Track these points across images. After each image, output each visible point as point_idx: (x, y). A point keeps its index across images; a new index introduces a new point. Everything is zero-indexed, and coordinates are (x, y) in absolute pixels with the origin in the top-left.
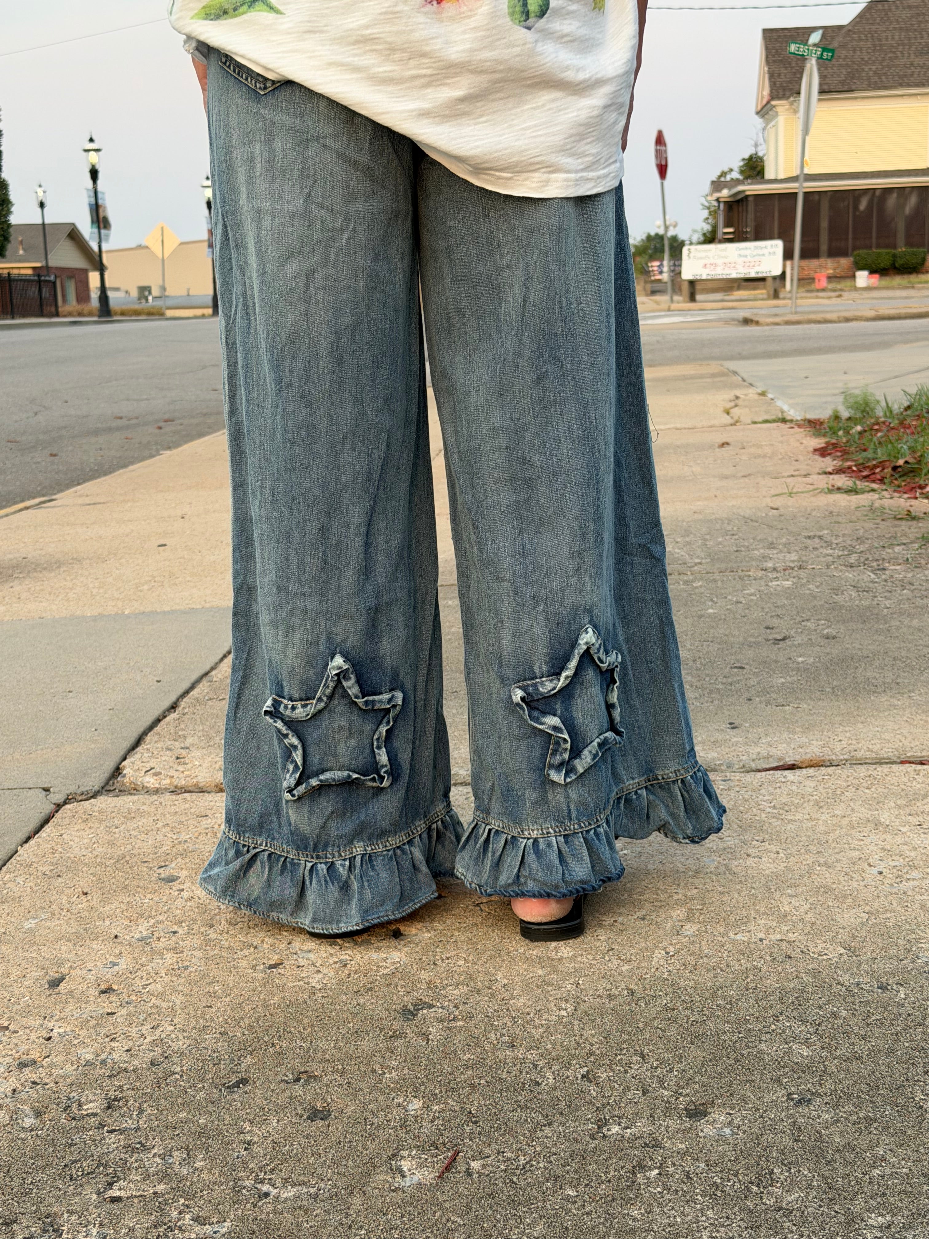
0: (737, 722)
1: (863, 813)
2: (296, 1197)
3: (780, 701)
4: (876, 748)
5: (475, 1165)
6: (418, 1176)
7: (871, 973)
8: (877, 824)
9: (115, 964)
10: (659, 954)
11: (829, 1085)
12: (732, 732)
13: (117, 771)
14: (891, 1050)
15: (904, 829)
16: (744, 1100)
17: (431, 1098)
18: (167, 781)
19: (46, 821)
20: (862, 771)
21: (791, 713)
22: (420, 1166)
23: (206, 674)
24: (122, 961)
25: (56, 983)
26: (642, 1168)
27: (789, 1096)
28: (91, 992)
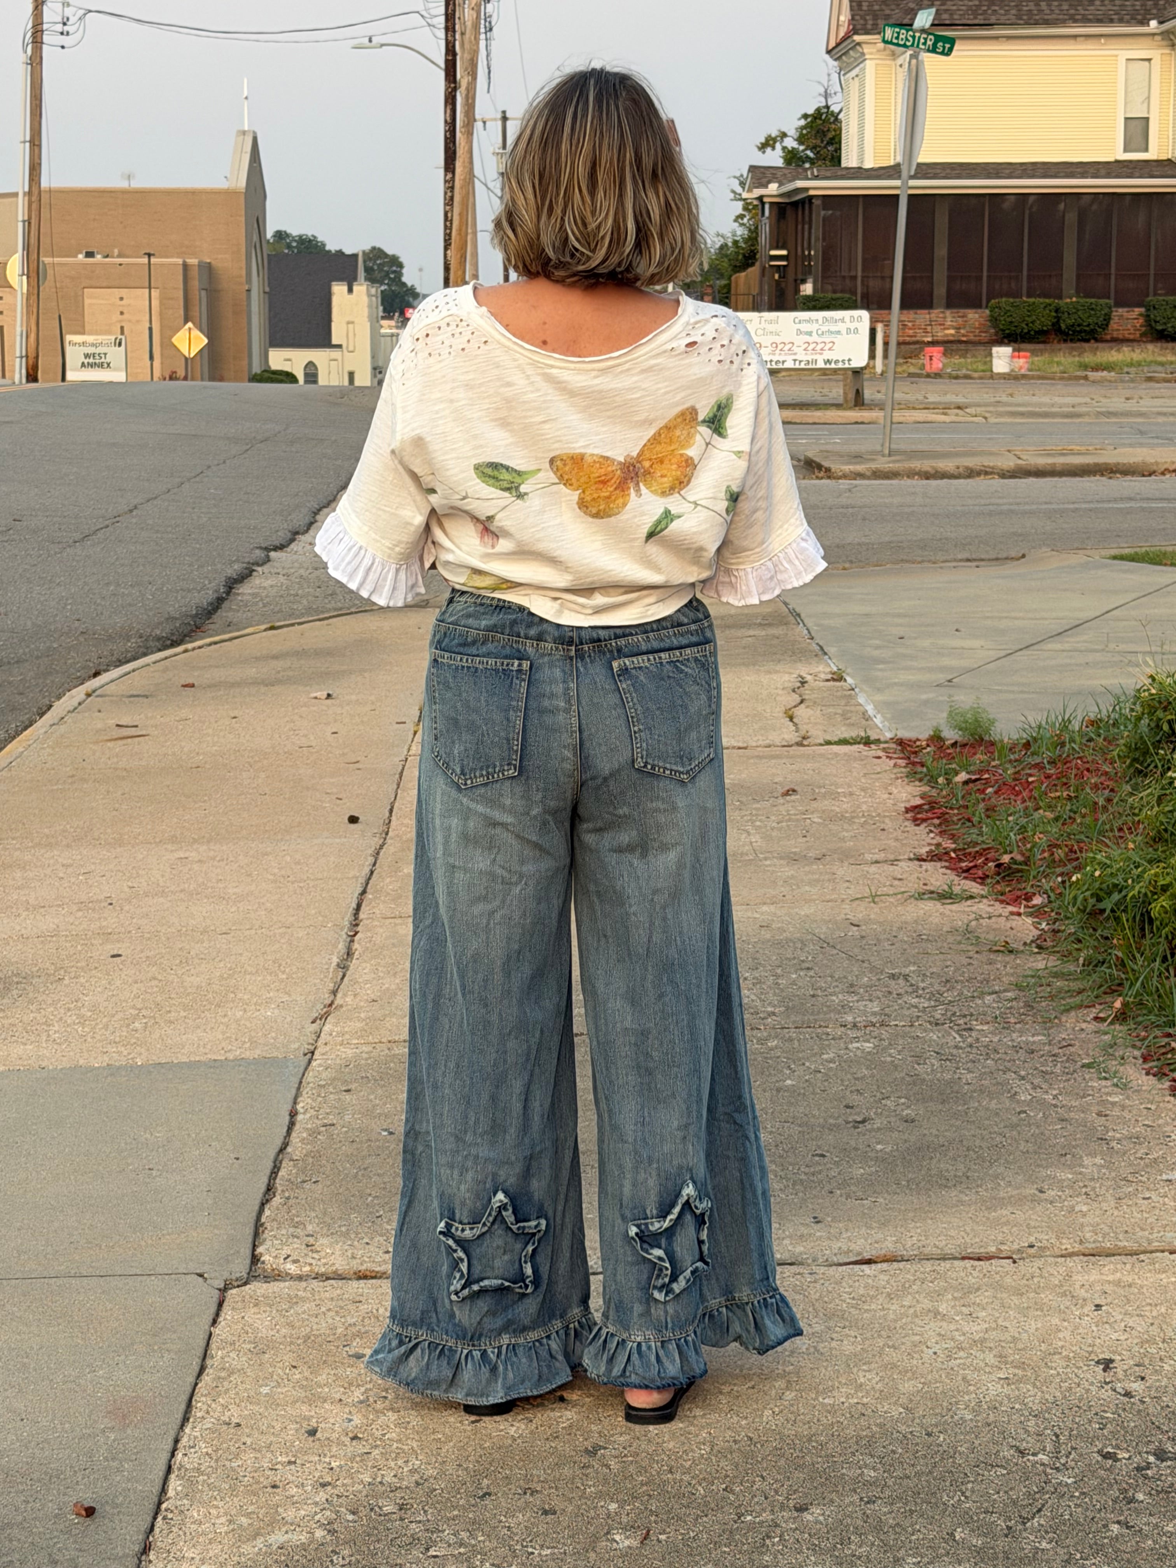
0: (820, 1216)
1: (927, 1304)
2: (553, 1554)
3: (859, 1194)
4: (941, 1244)
5: (663, 1537)
6: (627, 1543)
7: (921, 1425)
8: (937, 1313)
9: (350, 1420)
10: (768, 1413)
11: (888, 1493)
12: (816, 1227)
13: (255, 1259)
14: (930, 1472)
15: (957, 1318)
16: (832, 1501)
17: (622, 1504)
18: (307, 1268)
19: (220, 1304)
20: (928, 1266)
21: (869, 1208)
22: (627, 1538)
23: (282, 1150)
24: (354, 1418)
25: (312, 1432)
26: (769, 1537)
27: (861, 1499)
28: (343, 1438)
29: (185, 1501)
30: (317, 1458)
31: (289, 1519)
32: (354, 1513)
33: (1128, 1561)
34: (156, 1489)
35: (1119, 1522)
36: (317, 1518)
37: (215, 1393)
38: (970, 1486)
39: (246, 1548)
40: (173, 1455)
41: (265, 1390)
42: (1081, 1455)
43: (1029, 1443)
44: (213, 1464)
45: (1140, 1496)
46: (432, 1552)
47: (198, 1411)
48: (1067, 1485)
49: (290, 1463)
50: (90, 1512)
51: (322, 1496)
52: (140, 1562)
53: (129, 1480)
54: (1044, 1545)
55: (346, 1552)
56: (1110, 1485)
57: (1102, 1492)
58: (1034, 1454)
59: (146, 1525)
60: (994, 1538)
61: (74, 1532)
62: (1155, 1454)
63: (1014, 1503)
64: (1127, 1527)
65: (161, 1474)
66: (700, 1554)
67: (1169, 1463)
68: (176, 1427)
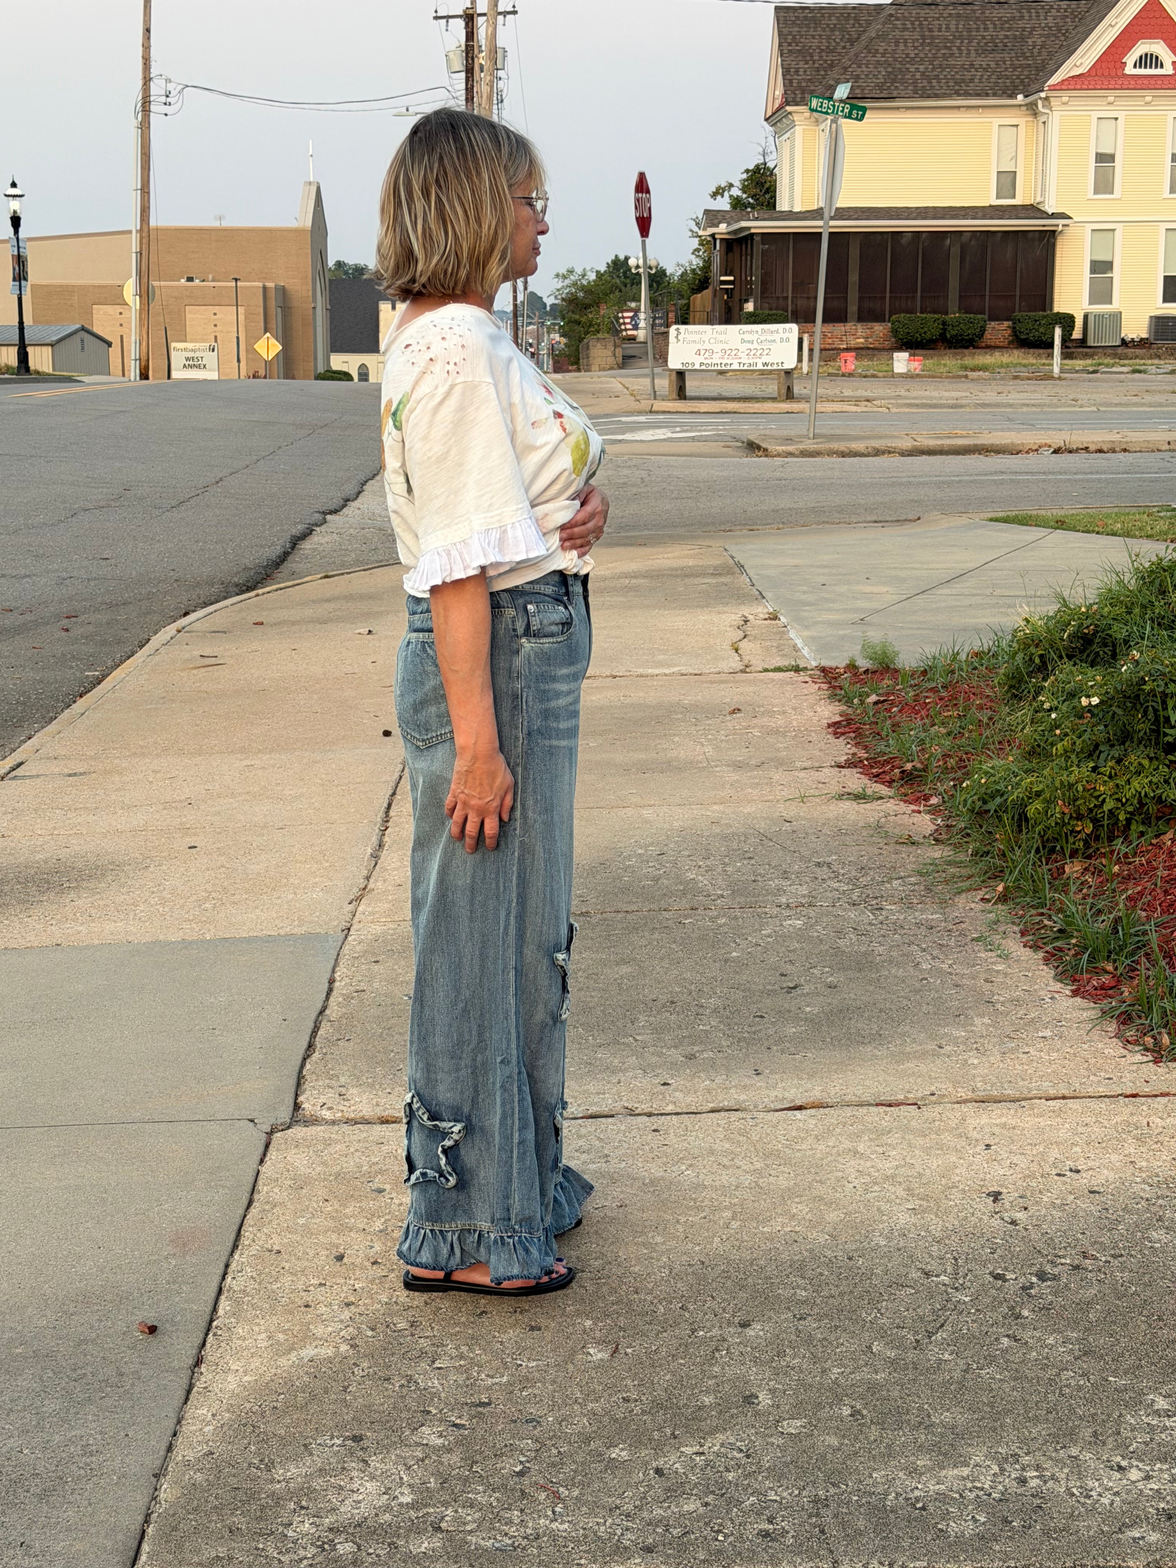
0: (760, 1069)
1: (847, 1144)
2: (537, 1366)
3: (792, 1049)
4: (858, 1093)
5: (629, 1351)
6: (599, 1356)
7: (844, 1251)
8: (856, 1152)
9: (372, 1247)
10: (717, 1240)
11: (816, 1310)
12: (757, 1078)
13: (297, 1107)
14: (852, 1292)
15: (873, 1157)
16: (770, 1318)
17: (596, 1320)
18: (340, 1114)
19: (267, 1146)
20: (849, 1111)
21: (800, 1062)
22: (599, 1351)
23: (321, 1012)
24: (376, 1245)
25: (340, 1258)
26: (717, 1350)
27: (794, 1316)
28: (366, 1263)
29: (233, 1320)
30: (343, 1281)
31: (318, 1335)
32: (373, 1330)
33: (1016, 1370)
34: (210, 1308)
35: (1008, 1336)
36: (342, 1334)
37: (261, 1223)
38: (884, 1303)
39: (283, 1362)
40: (223, 1278)
41: (301, 1221)
42: (976, 1277)
43: (933, 1266)
44: (257, 1286)
45: (1025, 1313)
46: (437, 1365)
47: (245, 1241)
48: (965, 1302)
49: (321, 1285)
50: (153, 1330)
51: (346, 1314)
52: (193, 1373)
53: (186, 1301)
54: (946, 1356)
55: (366, 1365)
56: (1001, 1303)
57: (994, 1309)
58: (937, 1276)
59: (199, 1341)
60: (905, 1349)
61: (139, 1347)
62: (1037, 1275)
63: (921, 1318)
64: (1016, 1340)
65: (213, 1295)
66: (661, 1366)
67: (1049, 1283)
68: (227, 1254)
